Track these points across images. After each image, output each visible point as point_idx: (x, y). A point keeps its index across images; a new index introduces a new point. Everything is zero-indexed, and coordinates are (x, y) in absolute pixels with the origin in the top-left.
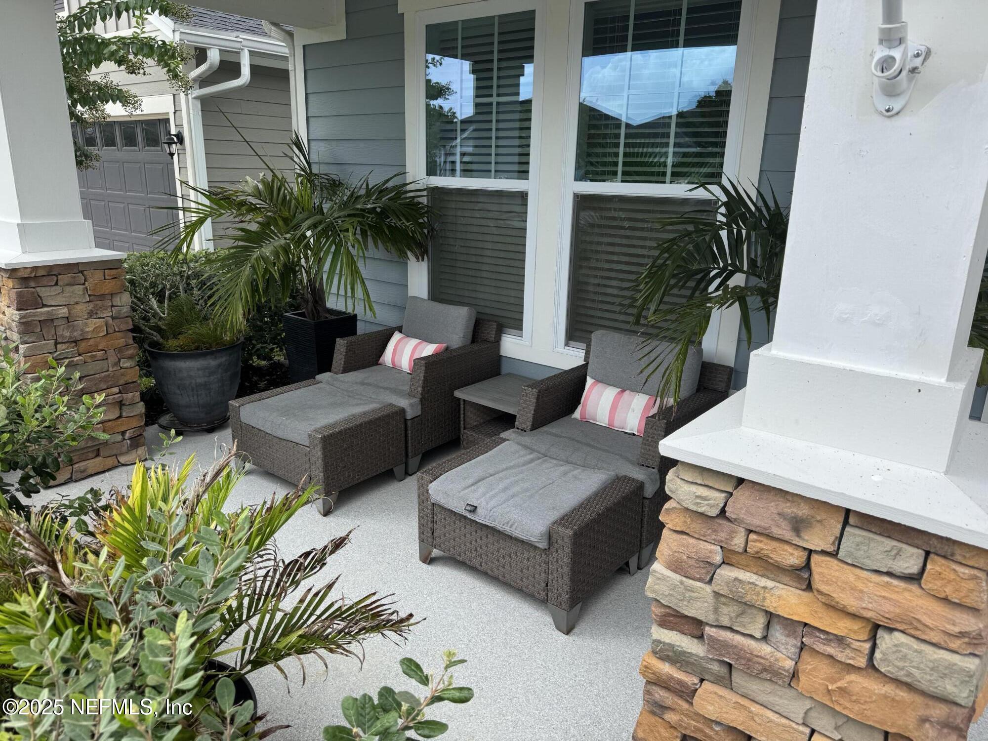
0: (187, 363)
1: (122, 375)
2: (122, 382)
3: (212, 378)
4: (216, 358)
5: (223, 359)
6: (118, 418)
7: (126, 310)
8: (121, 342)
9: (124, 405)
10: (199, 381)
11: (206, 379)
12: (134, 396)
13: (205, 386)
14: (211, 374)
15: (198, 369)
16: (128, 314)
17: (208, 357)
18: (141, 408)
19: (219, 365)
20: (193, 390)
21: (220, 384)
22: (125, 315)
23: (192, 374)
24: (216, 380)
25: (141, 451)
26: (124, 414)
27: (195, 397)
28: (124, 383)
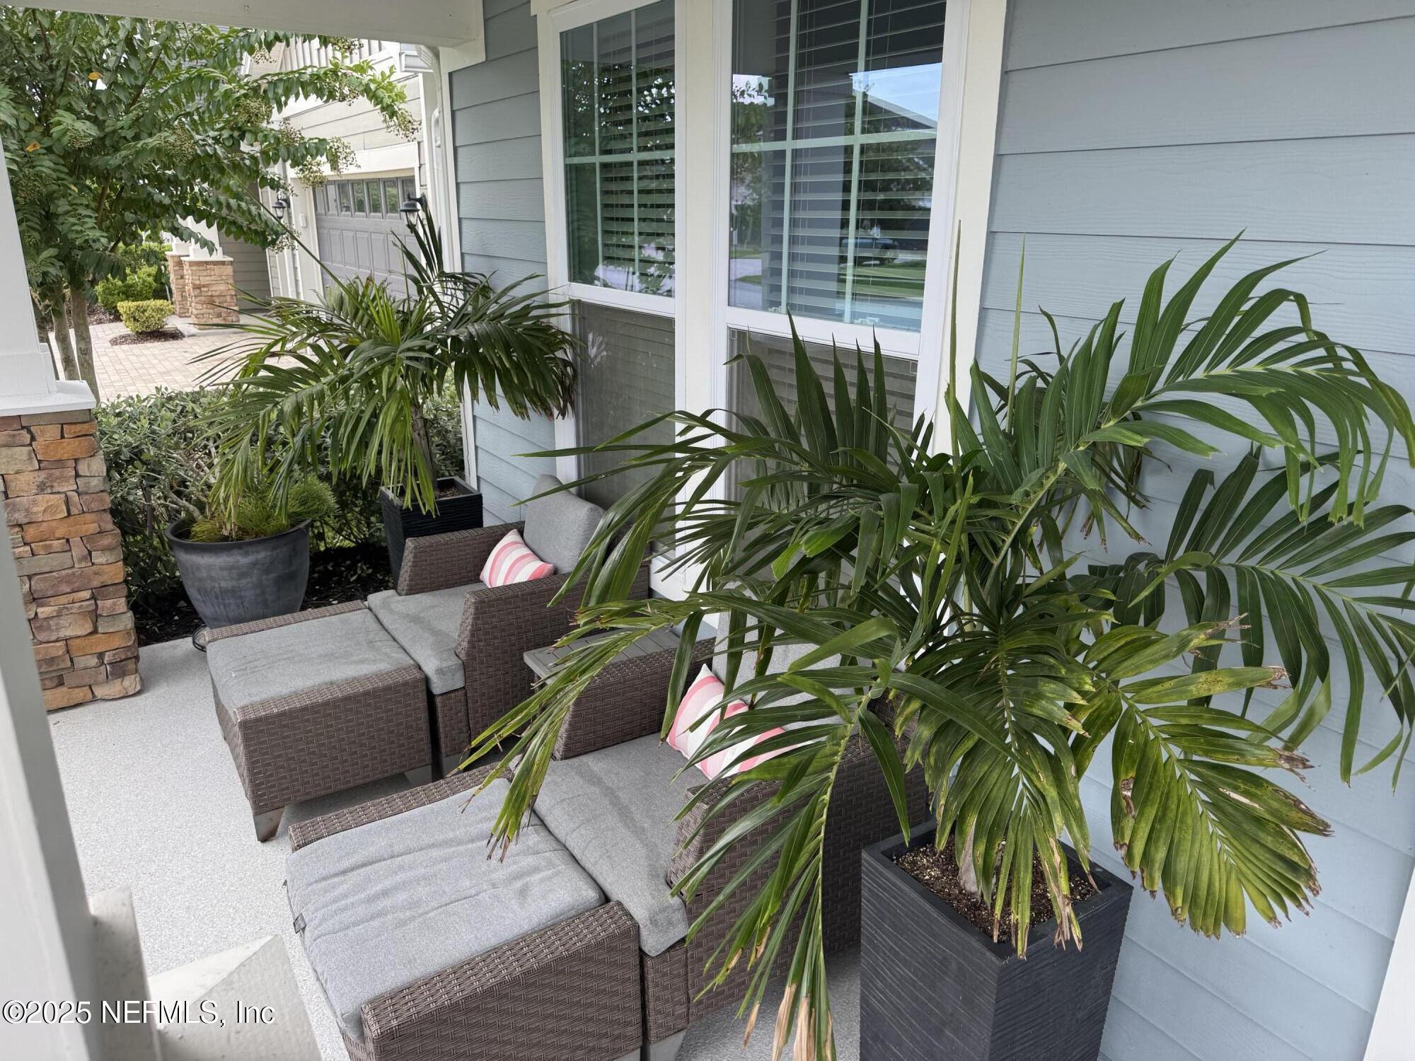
0: (206, 558)
1: (96, 573)
2: (96, 583)
3: (243, 582)
4: (247, 554)
5: (262, 555)
6: (91, 634)
7: (96, 483)
8: (93, 528)
9: (101, 616)
10: (223, 584)
11: (234, 583)
12: (114, 604)
13: (233, 592)
14: (242, 575)
15: (221, 569)
16: (102, 488)
17: (235, 551)
18: (128, 621)
19: (254, 564)
20: (217, 597)
21: (258, 591)
22: (97, 489)
23: (213, 573)
24: (250, 585)
25: (131, 683)
26: (100, 630)
27: (222, 607)
28: (99, 585)
